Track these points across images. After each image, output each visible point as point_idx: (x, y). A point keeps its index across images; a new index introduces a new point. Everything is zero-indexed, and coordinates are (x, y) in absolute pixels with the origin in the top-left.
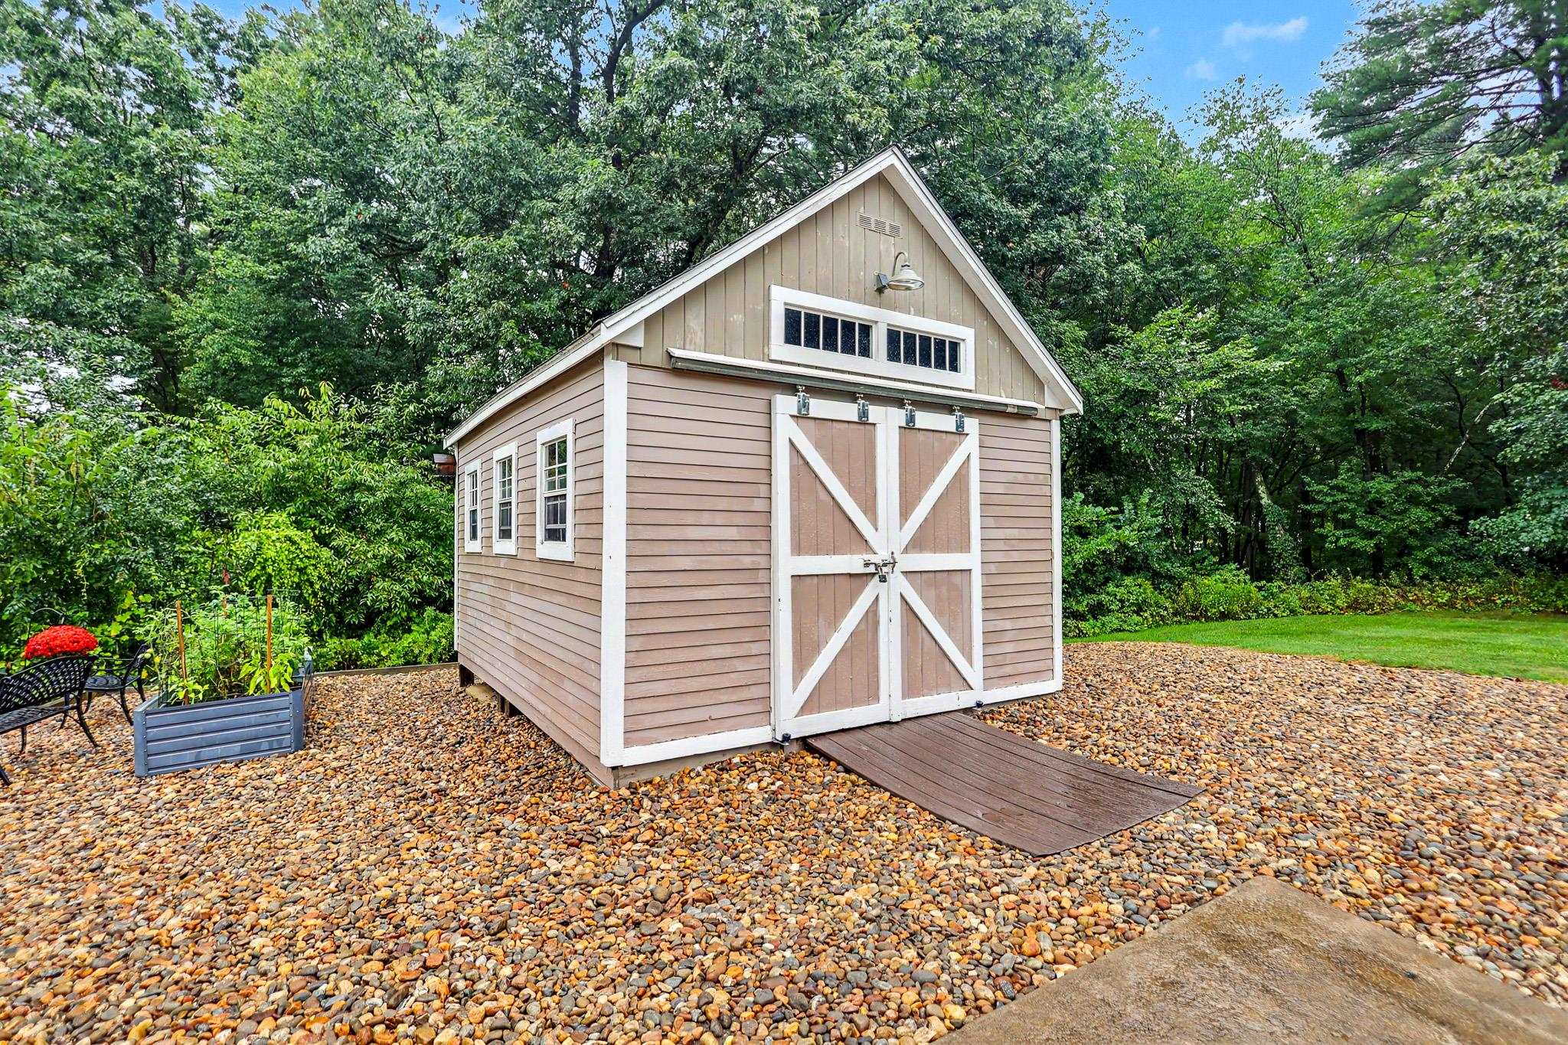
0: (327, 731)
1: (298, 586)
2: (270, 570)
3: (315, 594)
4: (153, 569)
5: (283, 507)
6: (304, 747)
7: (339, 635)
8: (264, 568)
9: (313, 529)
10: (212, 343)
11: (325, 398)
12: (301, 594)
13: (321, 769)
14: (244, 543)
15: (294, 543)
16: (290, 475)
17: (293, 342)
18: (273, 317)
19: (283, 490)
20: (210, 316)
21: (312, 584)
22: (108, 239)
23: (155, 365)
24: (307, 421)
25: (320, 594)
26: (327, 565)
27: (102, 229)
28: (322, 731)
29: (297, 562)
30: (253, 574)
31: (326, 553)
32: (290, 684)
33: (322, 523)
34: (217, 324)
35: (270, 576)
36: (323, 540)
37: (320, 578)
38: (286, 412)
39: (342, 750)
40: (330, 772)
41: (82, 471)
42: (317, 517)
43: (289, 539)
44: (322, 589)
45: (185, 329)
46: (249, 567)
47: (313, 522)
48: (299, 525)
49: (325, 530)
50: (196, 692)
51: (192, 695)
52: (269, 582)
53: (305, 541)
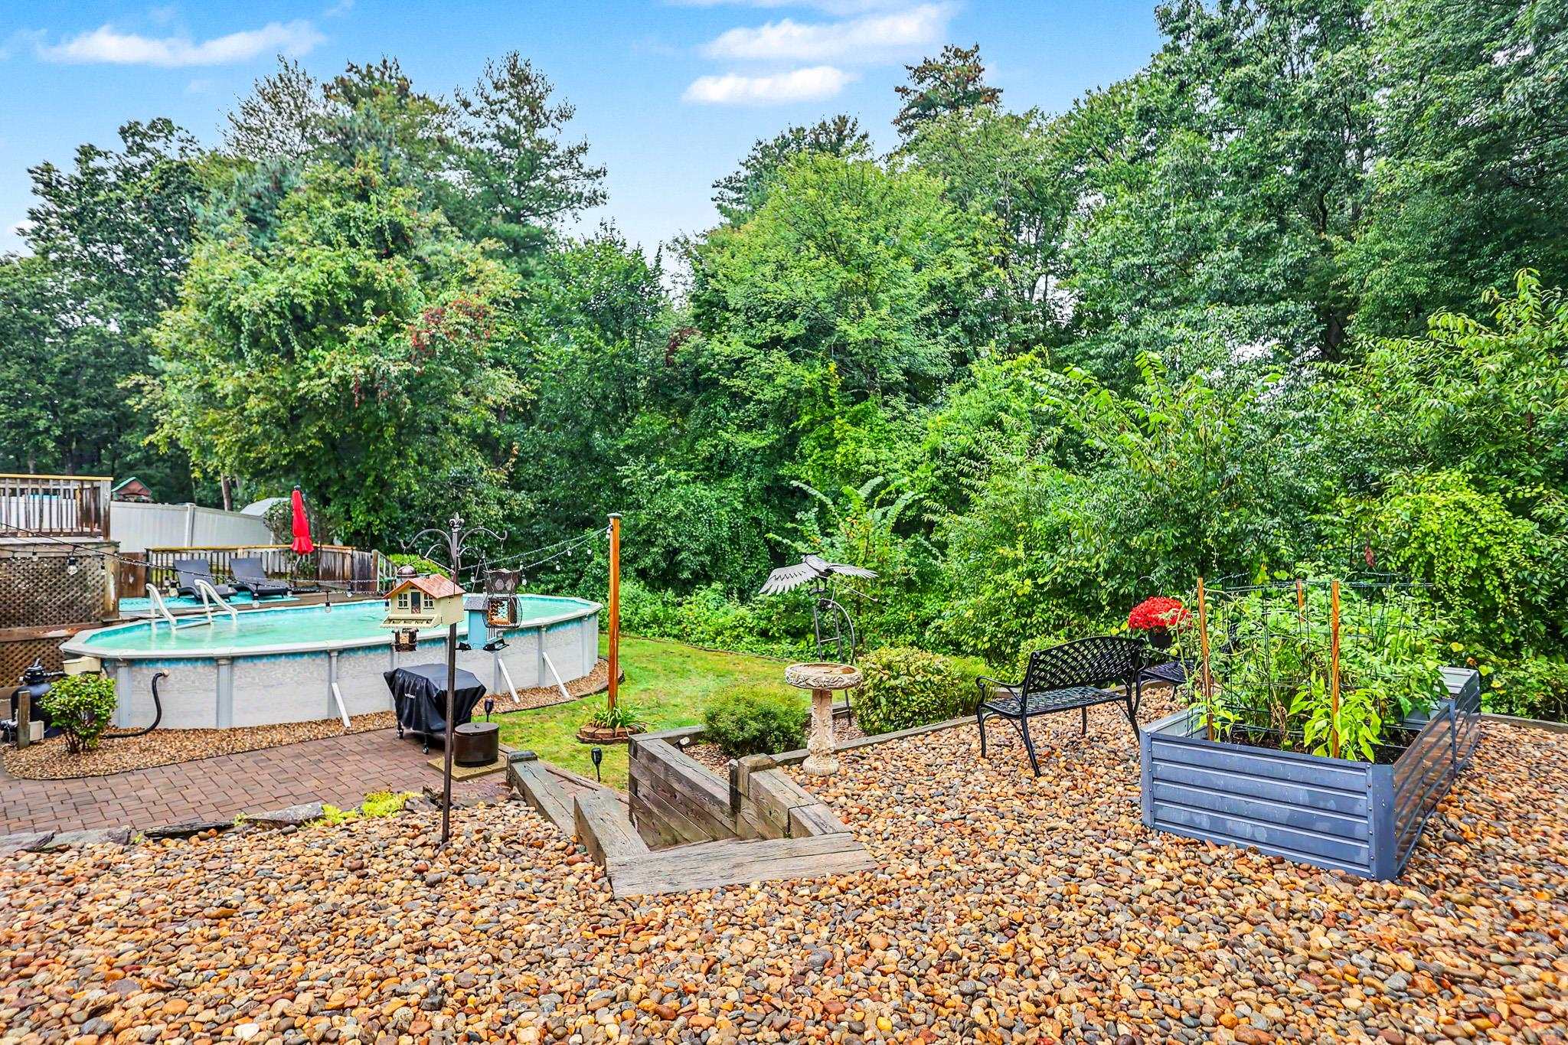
0: (1461, 853)
1: (1477, 574)
2: (1431, 548)
3: (1505, 588)
4: (1282, 541)
5: (1456, 462)
6: (1399, 876)
7: (1550, 654)
8: (1423, 546)
9: (1503, 492)
10: (1379, 277)
11: (1525, 295)
12: (1482, 587)
13: (1407, 959)
14: (1394, 512)
15: (1469, 511)
16: (1466, 415)
17: (1487, 249)
18: (1458, 224)
19: (1457, 438)
20: (1377, 249)
21: (1499, 573)
22: (1276, 207)
23: (1319, 322)
24: (1494, 336)
25: (1513, 588)
26: (1527, 546)
27: (1269, 198)
28: (1452, 847)
29: (1475, 539)
30: (1407, 552)
31: (1524, 526)
32: (1373, 746)
33: (1521, 482)
34: (1386, 255)
35: (1432, 557)
36: (1520, 508)
37: (1513, 564)
38: (1460, 327)
39: (1481, 921)
40: (1424, 982)
41: (1209, 434)
42: (1510, 474)
43: (1463, 506)
44: (1517, 581)
45: (1350, 274)
46: (1403, 543)
47: (1503, 481)
48: (1480, 485)
49: (1527, 492)
50: (1225, 721)
51: (1217, 725)
52: (1430, 564)
53: (1490, 511)
